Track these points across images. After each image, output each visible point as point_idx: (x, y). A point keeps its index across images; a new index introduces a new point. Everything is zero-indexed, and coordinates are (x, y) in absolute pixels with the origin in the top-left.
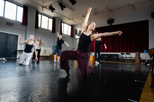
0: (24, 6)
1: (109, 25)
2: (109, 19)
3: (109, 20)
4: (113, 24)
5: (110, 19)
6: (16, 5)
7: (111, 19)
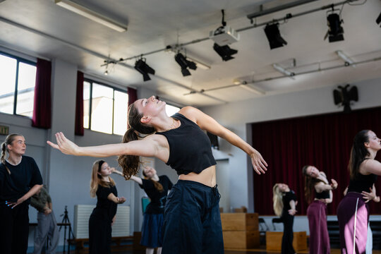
0: (38, 59)
1: (340, 109)
2: (340, 87)
3: (340, 90)
4: (356, 106)
5: (343, 86)
6: (15, 61)
7: (349, 89)
